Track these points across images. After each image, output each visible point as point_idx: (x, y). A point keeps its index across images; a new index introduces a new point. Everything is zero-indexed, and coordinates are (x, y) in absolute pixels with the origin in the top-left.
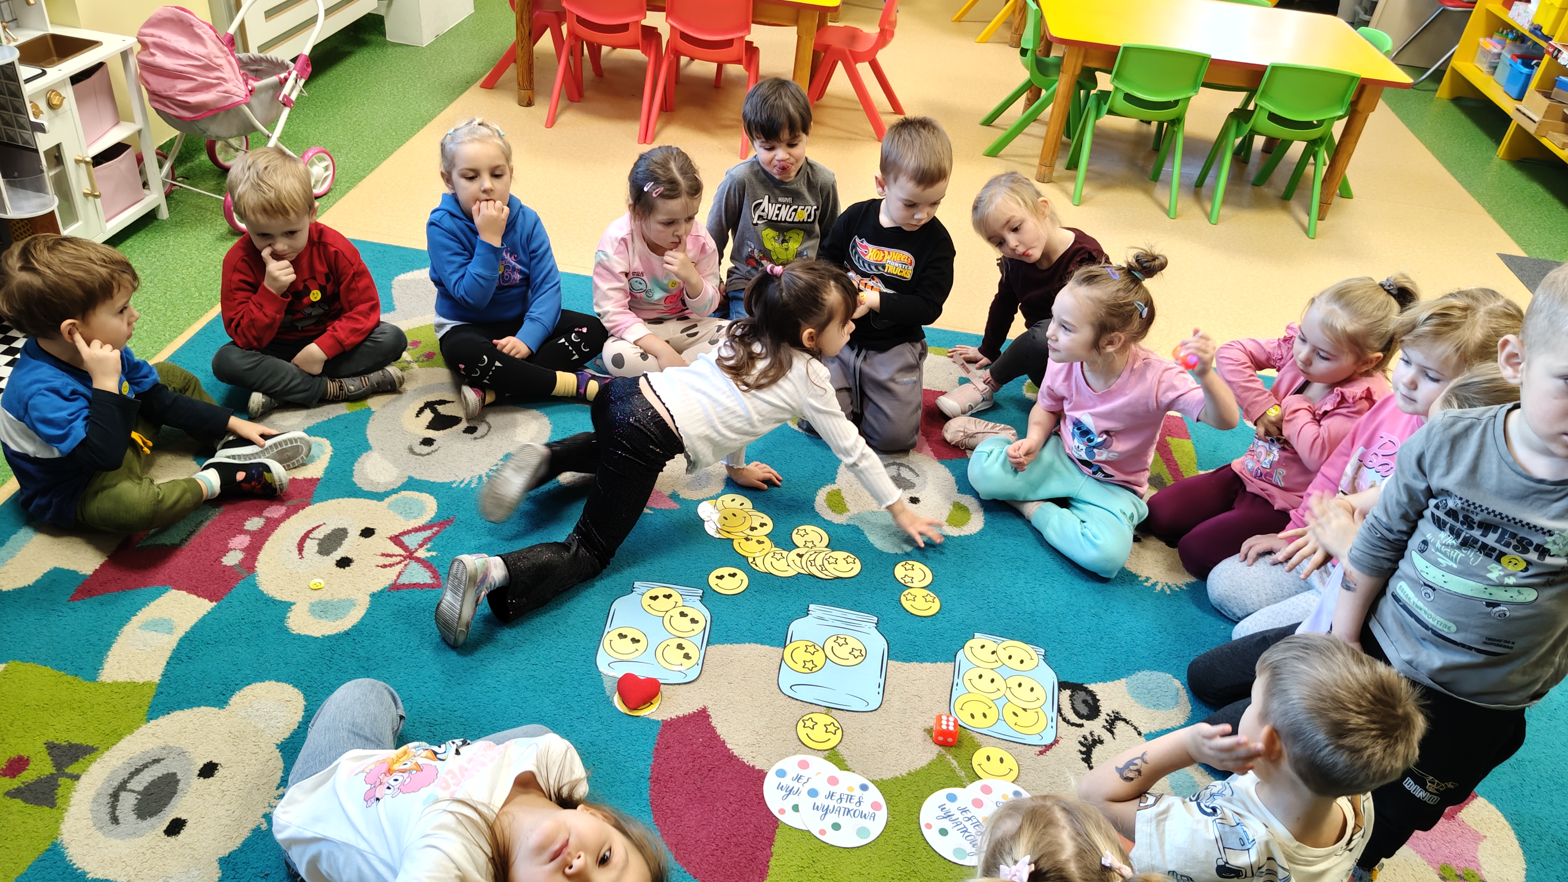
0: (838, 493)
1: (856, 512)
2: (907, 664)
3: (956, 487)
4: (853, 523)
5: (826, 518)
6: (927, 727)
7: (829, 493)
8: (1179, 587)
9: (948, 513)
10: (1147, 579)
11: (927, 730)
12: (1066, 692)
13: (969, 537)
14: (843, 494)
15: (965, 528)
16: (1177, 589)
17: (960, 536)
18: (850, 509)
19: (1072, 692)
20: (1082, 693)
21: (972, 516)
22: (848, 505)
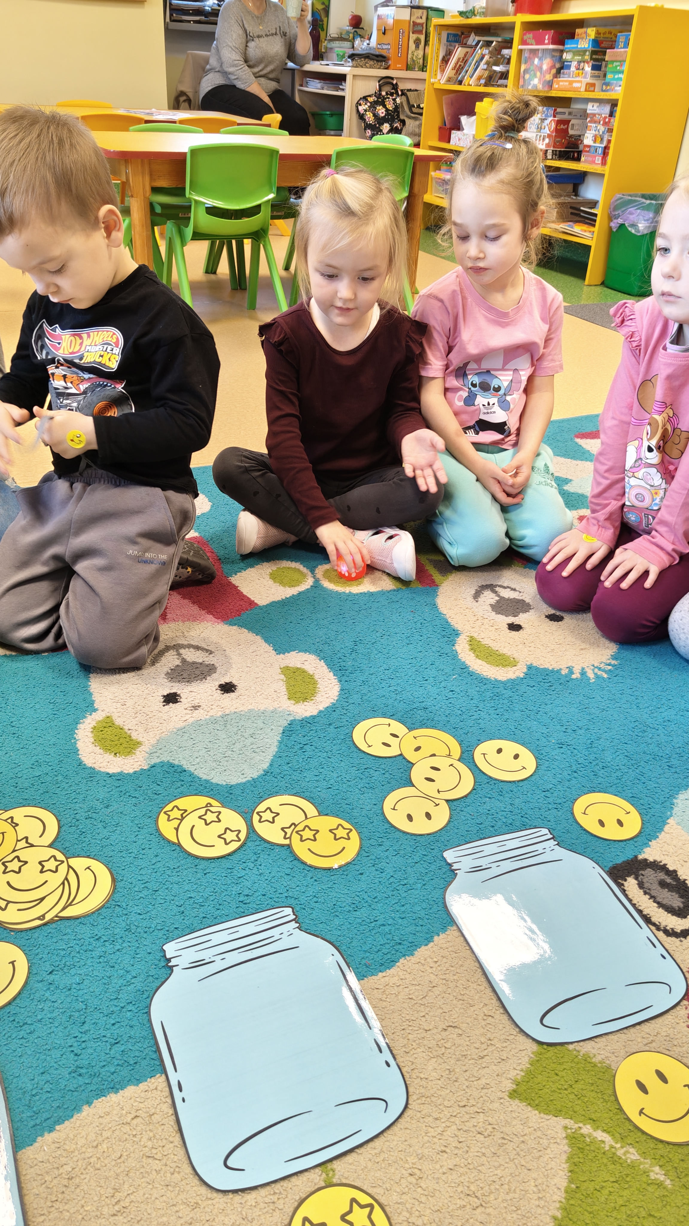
0: (108, 723)
1: (153, 741)
2: (392, 971)
3: (269, 648)
4: (158, 761)
5: (111, 771)
6: (509, 1086)
7: (94, 728)
8: (609, 665)
9: (284, 687)
10: (571, 670)
11: (514, 1094)
12: (631, 883)
13: (332, 709)
14: (118, 722)
15: (319, 698)
16: (610, 667)
17: (320, 712)
18: (141, 739)
19: (636, 878)
20: (649, 872)
21: (316, 677)
22: (134, 736)
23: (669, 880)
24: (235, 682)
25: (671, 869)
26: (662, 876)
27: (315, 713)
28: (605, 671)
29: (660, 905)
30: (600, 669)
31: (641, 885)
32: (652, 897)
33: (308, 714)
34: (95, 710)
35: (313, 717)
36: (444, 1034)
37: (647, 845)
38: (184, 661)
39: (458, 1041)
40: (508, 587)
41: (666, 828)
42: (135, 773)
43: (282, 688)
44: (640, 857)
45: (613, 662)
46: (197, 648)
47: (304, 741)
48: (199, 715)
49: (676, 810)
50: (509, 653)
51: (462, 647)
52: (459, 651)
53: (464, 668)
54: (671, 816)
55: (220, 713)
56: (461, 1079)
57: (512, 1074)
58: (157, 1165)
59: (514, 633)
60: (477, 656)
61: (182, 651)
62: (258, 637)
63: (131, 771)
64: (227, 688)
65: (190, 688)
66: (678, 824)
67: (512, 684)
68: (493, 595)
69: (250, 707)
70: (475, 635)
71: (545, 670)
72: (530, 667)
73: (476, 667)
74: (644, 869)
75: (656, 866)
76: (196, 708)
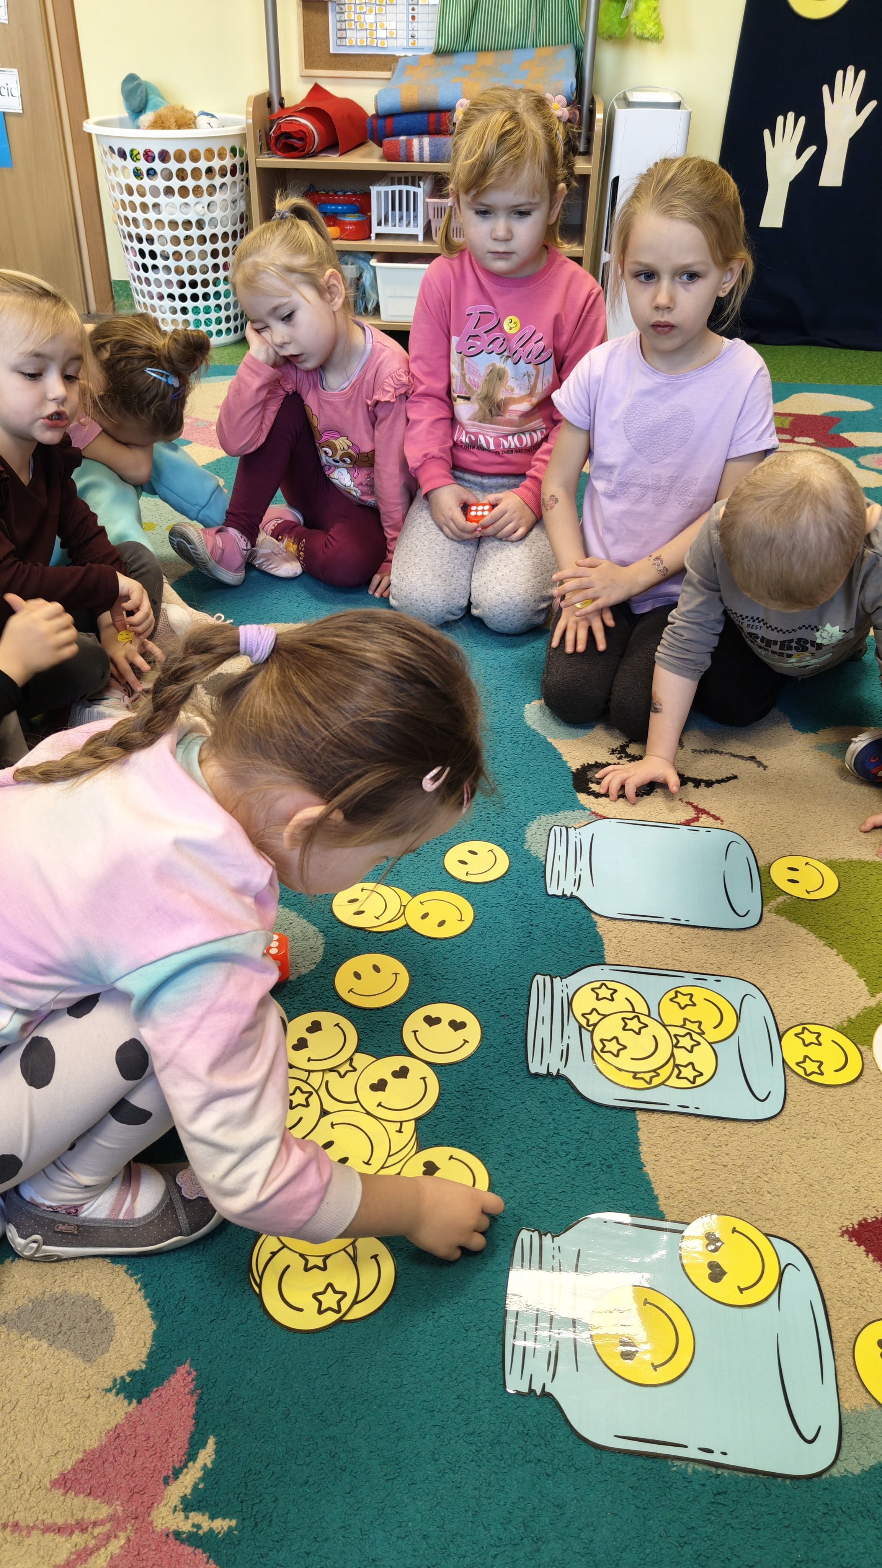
37: (565, 762)
41: (555, 746)
44: (574, 771)
49: (539, 733)
54: (544, 738)
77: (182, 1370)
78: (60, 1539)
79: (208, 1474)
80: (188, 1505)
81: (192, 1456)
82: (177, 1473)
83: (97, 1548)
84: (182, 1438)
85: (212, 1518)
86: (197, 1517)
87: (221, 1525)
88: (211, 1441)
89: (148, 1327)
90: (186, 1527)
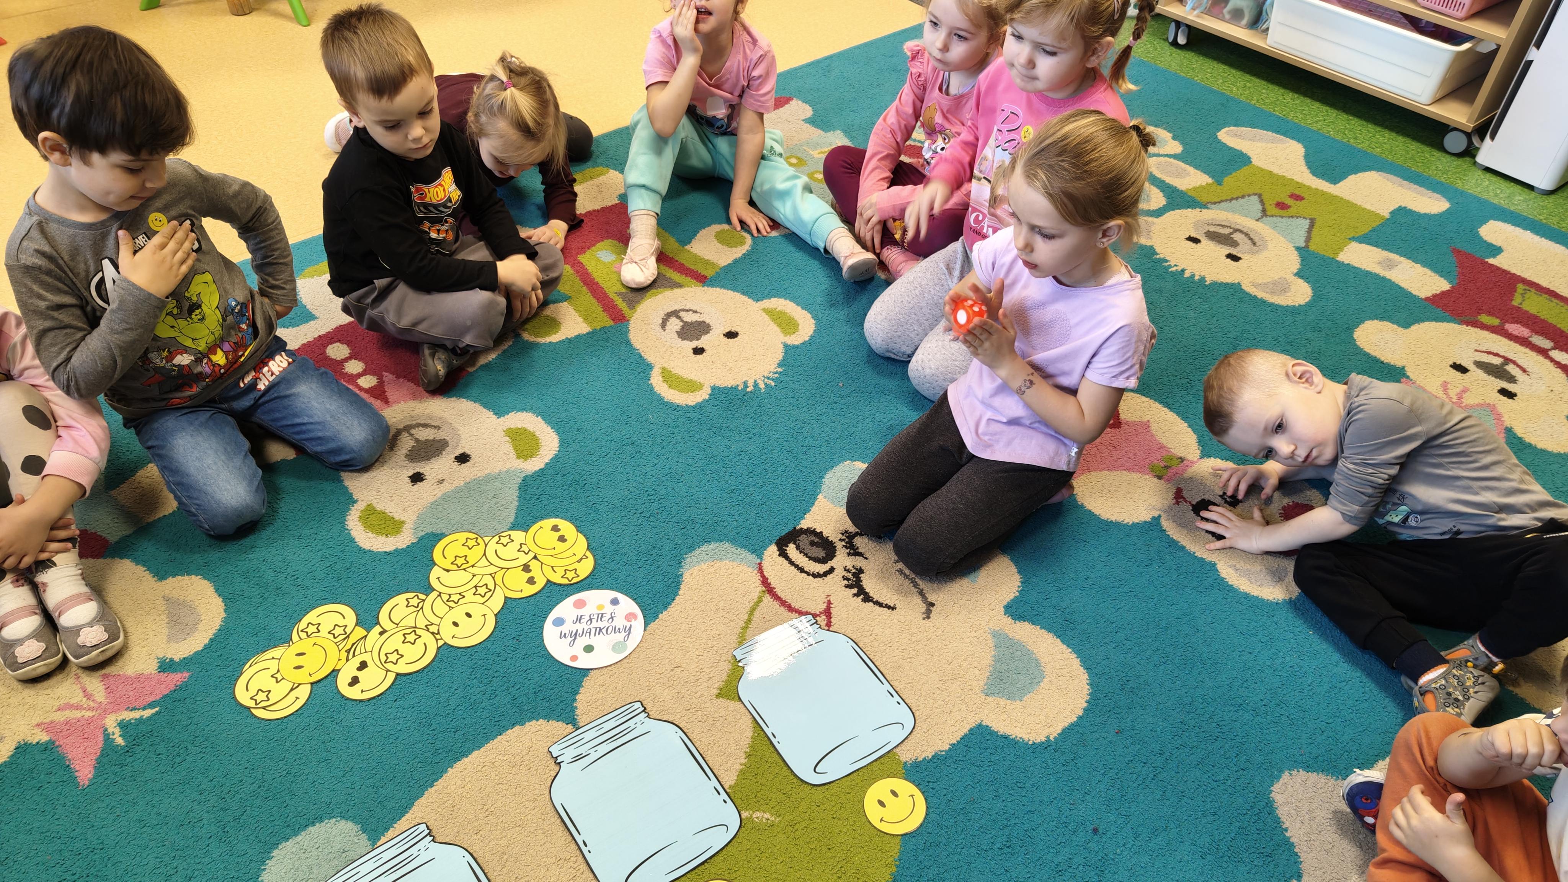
0: (371, 511)
3: (490, 414)
4: (423, 533)
5: (388, 550)
6: (716, 692)
7: (360, 517)
8: (776, 373)
9: (511, 448)
10: (745, 384)
11: (718, 696)
12: (791, 549)
13: (556, 459)
14: (379, 507)
15: (543, 451)
16: (776, 375)
17: (547, 464)
18: (403, 519)
19: (795, 543)
20: (803, 537)
21: (537, 434)
22: (397, 517)
23: (816, 540)
24: (468, 452)
25: (818, 531)
26: (812, 538)
27: (542, 466)
28: (773, 380)
29: (810, 558)
30: (768, 378)
31: (798, 548)
32: (806, 555)
33: (537, 468)
34: (356, 502)
35: (542, 470)
36: (672, 673)
37: (803, 518)
38: (417, 441)
39: (681, 675)
40: (690, 310)
41: (816, 503)
42: (408, 547)
43: (508, 448)
44: (798, 528)
45: (780, 370)
46: (425, 426)
47: (538, 492)
48: (446, 488)
49: (824, 486)
50: (696, 379)
51: (656, 381)
52: (654, 385)
53: (660, 399)
54: (820, 492)
55: (462, 483)
56: (686, 696)
57: (717, 685)
58: (504, 787)
59: (699, 357)
60: (670, 387)
61: (413, 431)
62: (477, 405)
63: (404, 546)
64: (463, 458)
65: (431, 466)
66: (825, 497)
67: (700, 406)
68: (677, 321)
69: (486, 472)
70: (666, 365)
71: (726, 388)
72: (713, 388)
73: (669, 398)
74: (800, 536)
75: (810, 532)
76: (441, 482)
77: (186, 675)
78: (82, 694)
79: (140, 721)
80: (124, 726)
81: (144, 709)
82: (133, 709)
83: (85, 709)
84: (152, 699)
85: (120, 736)
86: (117, 731)
87: (120, 741)
88: (157, 709)
89: (199, 647)
90: (110, 730)
